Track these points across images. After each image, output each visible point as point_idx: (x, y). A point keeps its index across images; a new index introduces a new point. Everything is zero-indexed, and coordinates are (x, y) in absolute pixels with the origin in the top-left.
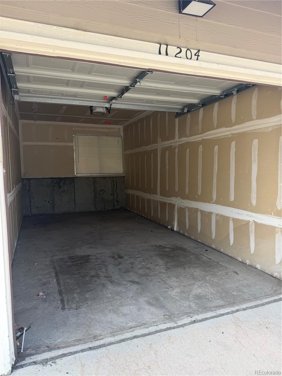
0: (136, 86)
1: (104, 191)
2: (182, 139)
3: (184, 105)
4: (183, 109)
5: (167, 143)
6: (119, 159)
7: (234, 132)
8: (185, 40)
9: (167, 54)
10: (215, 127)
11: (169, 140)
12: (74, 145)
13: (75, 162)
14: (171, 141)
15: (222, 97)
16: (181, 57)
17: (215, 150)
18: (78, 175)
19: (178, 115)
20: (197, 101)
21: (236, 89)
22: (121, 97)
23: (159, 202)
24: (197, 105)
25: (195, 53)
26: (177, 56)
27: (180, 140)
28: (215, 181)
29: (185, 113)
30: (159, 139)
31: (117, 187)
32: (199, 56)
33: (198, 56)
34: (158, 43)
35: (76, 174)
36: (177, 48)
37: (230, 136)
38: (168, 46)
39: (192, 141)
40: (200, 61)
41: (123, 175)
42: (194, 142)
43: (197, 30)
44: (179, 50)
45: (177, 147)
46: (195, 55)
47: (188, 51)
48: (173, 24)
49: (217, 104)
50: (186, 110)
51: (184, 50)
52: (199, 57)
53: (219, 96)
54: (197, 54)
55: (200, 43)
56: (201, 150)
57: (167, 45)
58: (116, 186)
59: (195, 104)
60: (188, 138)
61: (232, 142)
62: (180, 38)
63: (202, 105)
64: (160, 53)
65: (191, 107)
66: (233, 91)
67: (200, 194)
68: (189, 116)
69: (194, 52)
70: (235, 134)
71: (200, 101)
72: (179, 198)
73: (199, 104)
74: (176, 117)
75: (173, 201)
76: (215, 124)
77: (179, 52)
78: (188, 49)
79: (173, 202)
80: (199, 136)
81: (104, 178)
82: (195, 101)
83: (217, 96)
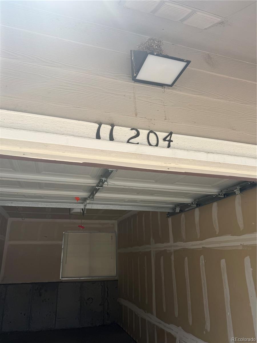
0: (104, 186)
1: (93, 299)
2: (177, 243)
3: (176, 204)
4: (174, 209)
5: (162, 246)
6: (112, 258)
7: (246, 243)
8: (145, 118)
9: (111, 138)
10: (217, 233)
11: (163, 243)
12: (63, 244)
13: (61, 263)
14: (165, 244)
15: (221, 196)
16: (138, 143)
17: (222, 265)
18: (63, 279)
19: (169, 214)
20: (190, 200)
21: (238, 188)
22: (93, 198)
23: (155, 326)
24: (191, 205)
25: (165, 137)
26: (130, 141)
27: (175, 244)
28: (229, 314)
29: (178, 213)
30: (152, 239)
31: (108, 294)
32: (172, 141)
33: (170, 141)
34: (96, 122)
35: (62, 278)
36: (132, 129)
37: (241, 248)
38: (115, 127)
39: (190, 247)
40: (174, 148)
41: (116, 278)
42: (193, 250)
43: (165, 105)
44: (134, 133)
45: (173, 253)
46: (165, 140)
47: (151, 134)
48: (124, 96)
49: (215, 204)
50: (178, 210)
51: (143, 133)
52: (171, 143)
53: (217, 196)
54: (168, 139)
55: (172, 123)
56: (203, 262)
57: (113, 126)
58: (107, 292)
59: (187, 204)
60: (185, 243)
61: (246, 257)
62: (136, 115)
63: (197, 205)
64: (98, 137)
65: (183, 207)
66: (235, 189)
67: (209, 330)
68: (183, 215)
69: (162, 135)
70: (247, 246)
71: (193, 200)
72: (180, 328)
73: (192, 203)
74: (168, 217)
75: (172, 330)
76: (217, 231)
77: (134, 135)
78: (151, 132)
79: (173, 333)
80: (198, 242)
81: (93, 282)
82: (187, 200)
83: (214, 195)
